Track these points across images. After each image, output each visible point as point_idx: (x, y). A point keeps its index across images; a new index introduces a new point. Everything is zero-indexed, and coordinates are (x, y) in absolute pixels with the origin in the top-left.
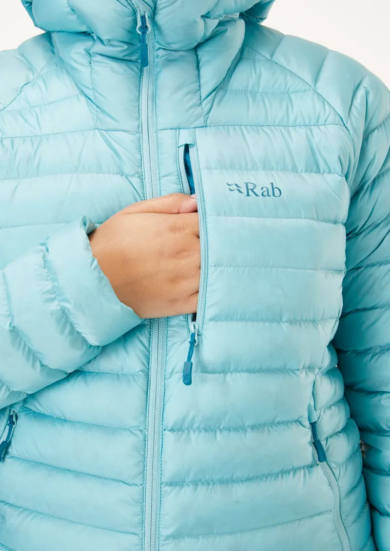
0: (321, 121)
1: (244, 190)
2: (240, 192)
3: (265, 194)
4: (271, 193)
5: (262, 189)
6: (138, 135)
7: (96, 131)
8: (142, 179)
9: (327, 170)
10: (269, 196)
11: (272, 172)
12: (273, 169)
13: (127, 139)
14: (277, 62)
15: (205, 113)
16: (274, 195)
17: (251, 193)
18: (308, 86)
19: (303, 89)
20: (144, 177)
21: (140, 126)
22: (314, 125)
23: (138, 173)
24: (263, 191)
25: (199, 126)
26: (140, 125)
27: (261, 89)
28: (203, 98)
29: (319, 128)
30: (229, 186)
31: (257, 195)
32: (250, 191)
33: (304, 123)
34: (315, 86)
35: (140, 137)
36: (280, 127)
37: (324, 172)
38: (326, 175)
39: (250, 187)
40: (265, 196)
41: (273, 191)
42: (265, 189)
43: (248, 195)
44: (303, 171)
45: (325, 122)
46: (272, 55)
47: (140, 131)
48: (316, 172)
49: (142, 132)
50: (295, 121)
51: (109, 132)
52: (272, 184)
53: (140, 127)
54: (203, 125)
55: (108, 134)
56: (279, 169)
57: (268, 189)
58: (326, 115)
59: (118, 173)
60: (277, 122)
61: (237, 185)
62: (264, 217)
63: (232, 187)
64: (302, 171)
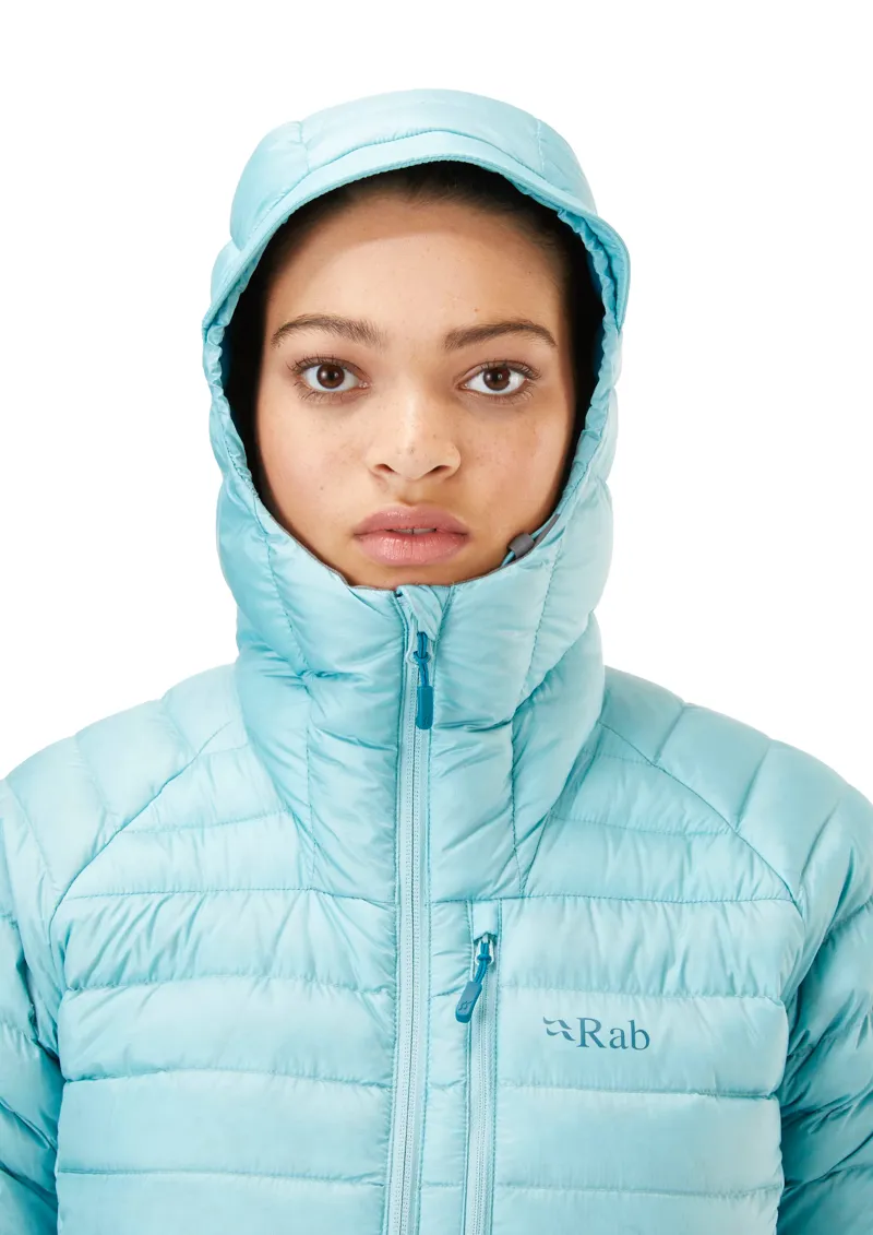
0: (745, 893)
1: (576, 1033)
2: (568, 1037)
3: (617, 1042)
4: (628, 1042)
5: (612, 1032)
6: (392, 909)
7: (312, 892)
8: (394, 998)
9: (750, 987)
10: (624, 1047)
11: (637, 997)
12: (638, 991)
13: (370, 915)
14: (667, 770)
15: (522, 870)
16: (634, 1046)
17: (588, 1038)
18: (725, 824)
19: (715, 831)
20: (398, 994)
21: (395, 892)
22: (731, 901)
23: (387, 987)
24: (612, 1037)
25: (510, 895)
26: (397, 889)
27: (632, 823)
28: (519, 837)
29: (741, 908)
30: (548, 1026)
31: (601, 1045)
32: (587, 1036)
33: (712, 896)
34: (737, 825)
35: (395, 912)
36: (665, 904)
37: (744, 993)
38: (747, 999)
39: (590, 1027)
40: (615, 1047)
41: (632, 1038)
42: (617, 1033)
43: (583, 1044)
44: (700, 994)
45: (752, 895)
46: (658, 754)
47: (397, 901)
48: (728, 994)
49: (400, 903)
50: (694, 893)
51: (338, 899)
52: (632, 1022)
53: (397, 894)
54: (518, 894)
55: (337, 904)
56: (651, 991)
57: (622, 1032)
58: (755, 882)
59: (345, 986)
60: (659, 895)
61: (563, 1024)
62: (610, 1089)
63: (552, 1028)
64: (697, 993)
